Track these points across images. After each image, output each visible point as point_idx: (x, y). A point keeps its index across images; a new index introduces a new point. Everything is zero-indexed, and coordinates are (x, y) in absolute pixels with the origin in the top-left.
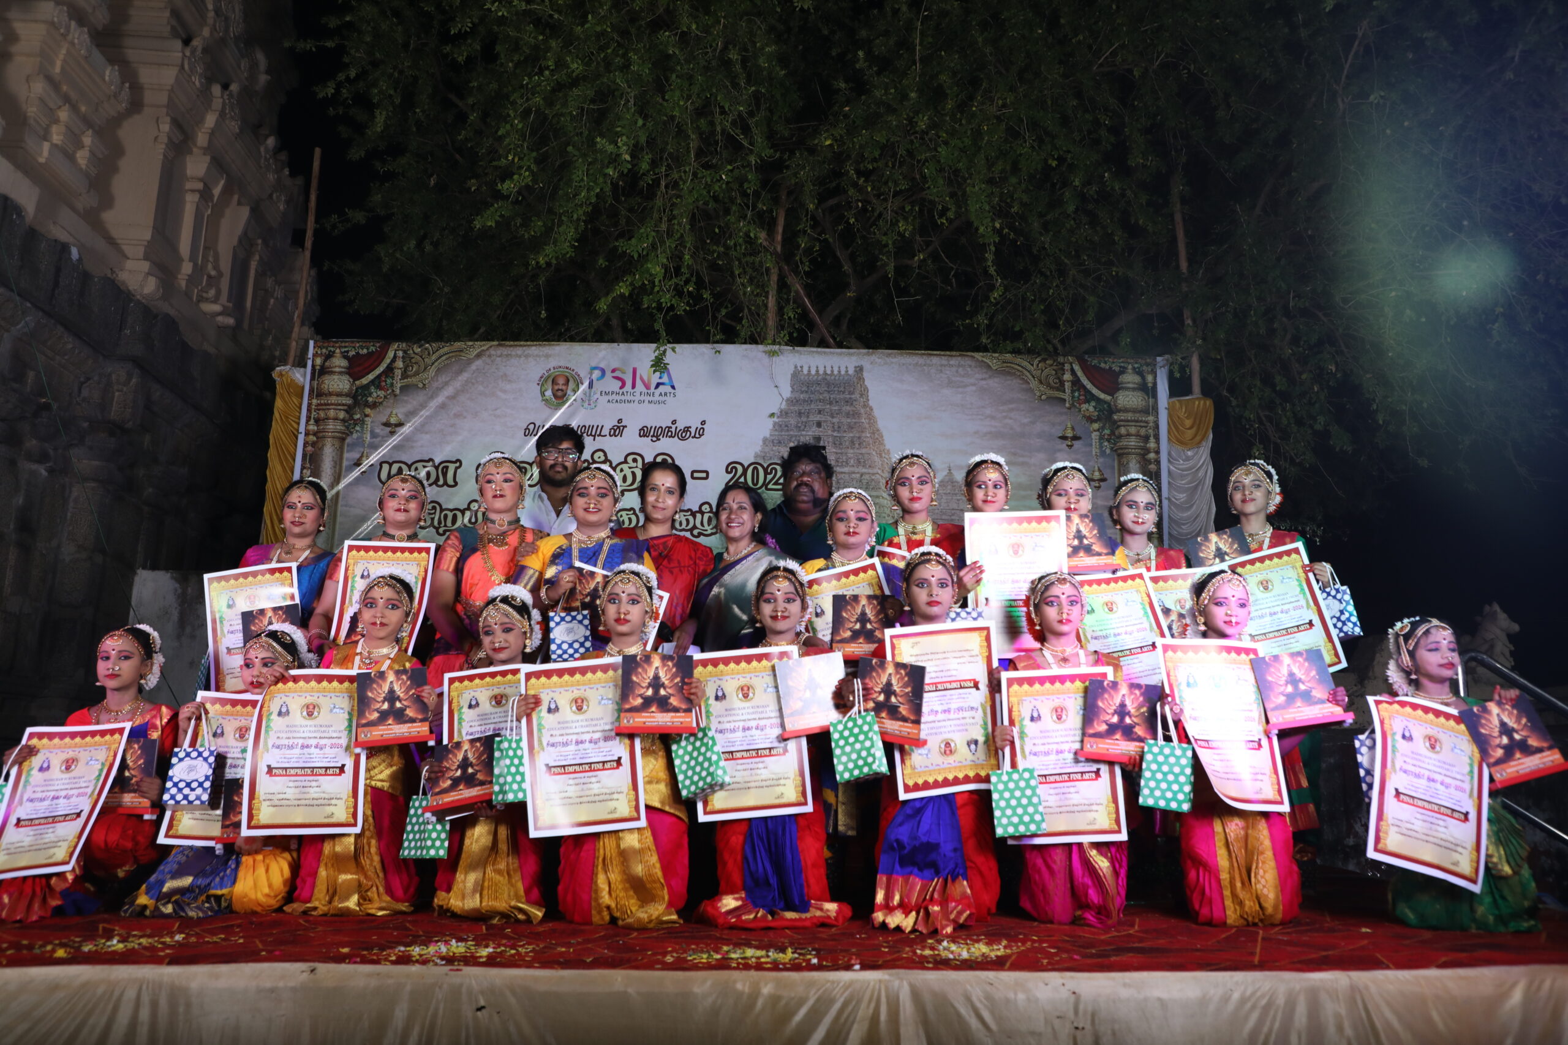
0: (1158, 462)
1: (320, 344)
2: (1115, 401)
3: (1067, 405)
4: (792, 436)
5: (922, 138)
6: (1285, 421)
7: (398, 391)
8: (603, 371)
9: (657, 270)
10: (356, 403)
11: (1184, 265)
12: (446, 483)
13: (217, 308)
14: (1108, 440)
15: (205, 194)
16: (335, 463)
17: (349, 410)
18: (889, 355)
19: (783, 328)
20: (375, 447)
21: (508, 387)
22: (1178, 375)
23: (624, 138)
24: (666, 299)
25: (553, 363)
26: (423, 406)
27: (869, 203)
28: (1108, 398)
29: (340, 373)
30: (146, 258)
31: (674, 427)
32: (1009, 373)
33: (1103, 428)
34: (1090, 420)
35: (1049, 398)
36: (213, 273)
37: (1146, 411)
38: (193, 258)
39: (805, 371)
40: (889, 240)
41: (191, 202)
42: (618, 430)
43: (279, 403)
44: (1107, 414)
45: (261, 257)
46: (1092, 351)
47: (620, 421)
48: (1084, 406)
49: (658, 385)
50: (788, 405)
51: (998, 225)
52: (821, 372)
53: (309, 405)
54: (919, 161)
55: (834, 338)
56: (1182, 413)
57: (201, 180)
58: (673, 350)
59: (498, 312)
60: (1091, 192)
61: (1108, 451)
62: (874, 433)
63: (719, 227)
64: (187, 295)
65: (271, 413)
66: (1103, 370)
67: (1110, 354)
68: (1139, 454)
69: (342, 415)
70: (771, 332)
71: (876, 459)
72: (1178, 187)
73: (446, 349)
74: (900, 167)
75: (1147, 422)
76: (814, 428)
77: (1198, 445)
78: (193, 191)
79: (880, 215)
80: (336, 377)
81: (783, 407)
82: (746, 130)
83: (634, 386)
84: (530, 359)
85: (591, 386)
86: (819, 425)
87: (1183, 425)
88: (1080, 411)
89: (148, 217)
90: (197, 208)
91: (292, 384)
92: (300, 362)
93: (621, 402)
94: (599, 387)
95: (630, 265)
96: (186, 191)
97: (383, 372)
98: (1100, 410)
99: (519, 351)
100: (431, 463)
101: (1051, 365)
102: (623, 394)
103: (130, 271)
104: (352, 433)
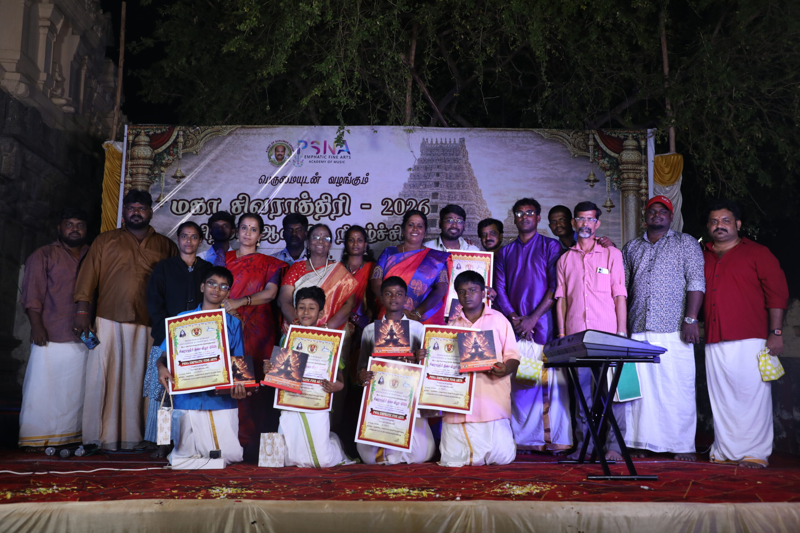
0: (647, 195)
1: (131, 127)
2: (621, 157)
3: (591, 160)
4: (421, 182)
6: (728, 168)
7: (181, 157)
8: (306, 143)
9: (338, 82)
10: (155, 164)
11: (666, 70)
13: (63, 101)
14: (616, 182)
15: (52, 29)
17: (151, 168)
18: (481, 131)
19: (415, 115)
20: (168, 191)
21: (248, 153)
22: (660, 142)
23: (316, 2)
24: (343, 101)
25: (275, 138)
26: (196, 165)
27: (469, 35)
28: (616, 155)
29: (145, 145)
30: (18, 71)
31: (350, 177)
32: (555, 141)
33: (613, 174)
34: (605, 169)
35: (580, 156)
36: (59, 79)
37: (640, 163)
38: (46, 70)
39: (429, 142)
40: (479, 61)
41: (43, 34)
42: (316, 179)
43: (107, 164)
44: (616, 166)
45: (88, 68)
46: (606, 125)
47: (317, 174)
48: (601, 161)
49: (340, 152)
50: (419, 162)
52: (439, 142)
53: (126, 165)
54: (499, 10)
55: (447, 121)
56: (663, 164)
57: (49, 19)
58: (348, 131)
59: (239, 104)
60: (608, 25)
61: (616, 189)
62: (471, 180)
63: (376, 54)
64: (44, 93)
65: (103, 170)
66: (614, 138)
67: (618, 127)
68: (636, 190)
69: (147, 171)
70: (408, 118)
71: (473, 195)
72: (664, 18)
73: (209, 130)
74: (487, 12)
75: (640, 170)
76: (435, 177)
77: (673, 184)
78: (44, 27)
79: (475, 43)
80: (142, 148)
81: (416, 164)
83: (325, 152)
84: (261, 136)
85: (299, 152)
86: (438, 175)
87: (663, 171)
88: (599, 164)
89: (17, 45)
90: (47, 37)
91: (115, 152)
92: (119, 138)
93: (317, 162)
94: (304, 153)
95: (321, 78)
96: (40, 27)
97: (171, 145)
98: (611, 163)
99: (254, 131)
100: (202, 201)
101: (581, 136)
102: (318, 157)
103: (8, 80)
104: (153, 182)
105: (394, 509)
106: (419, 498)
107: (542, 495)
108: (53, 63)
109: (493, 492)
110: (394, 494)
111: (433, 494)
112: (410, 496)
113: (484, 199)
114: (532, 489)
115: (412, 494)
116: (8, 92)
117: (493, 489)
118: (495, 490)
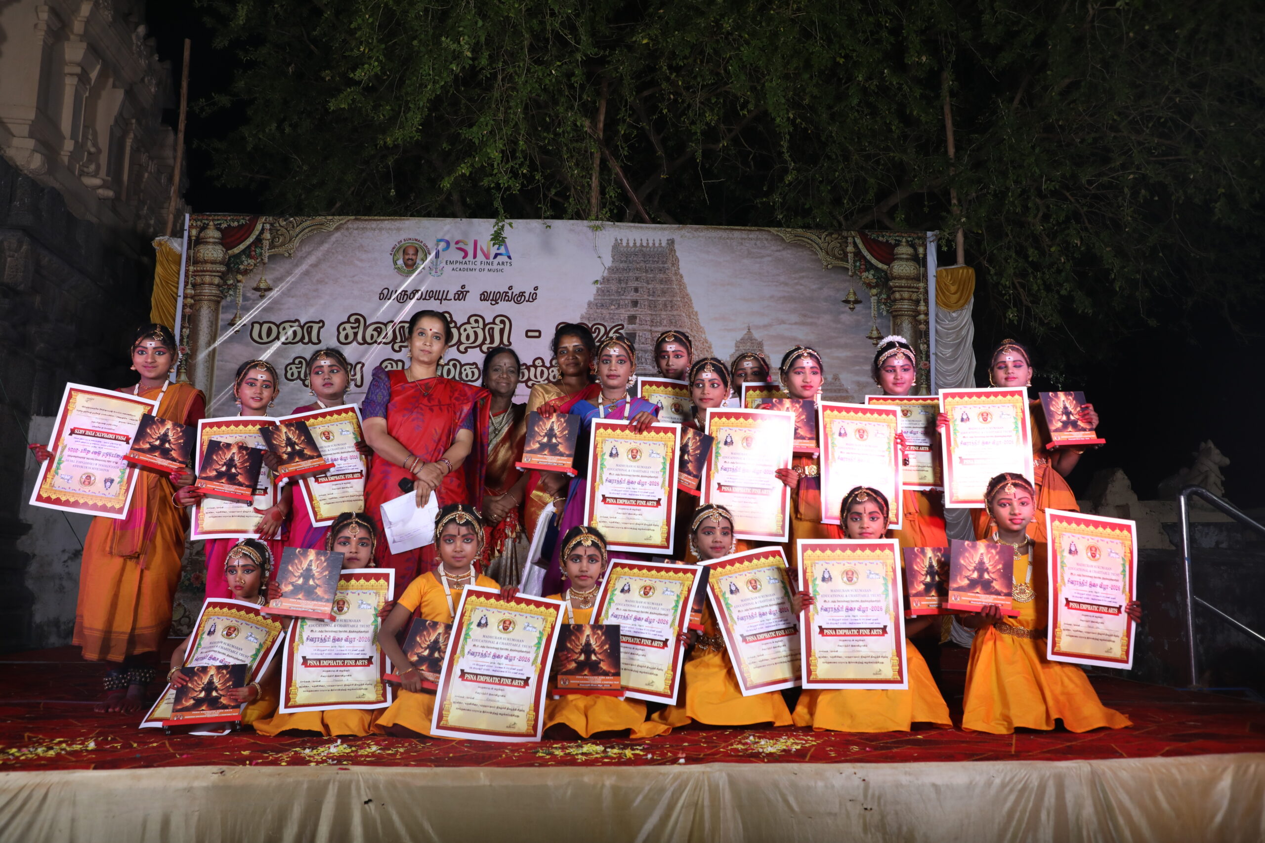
0: (927, 323)
1: (195, 217)
2: (891, 270)
3: (850, 273)
4: (613, 300)
5: (726, 38)
6: (1035, 287)
7: (266, 260)
8: (448, 243)
9: (496, 155)
10: (229, 270)
11: (951, 151)
12: (310, 341)
13: (97, 182)
14: (885, 304)
15: (83, 78)
16: (212, 323)
17: (223, 276)
18: (697, 230)
19: (604, 207)
20: (247, 309)
21: (364, 256)
22: (945, 249)
23: (466, 37)
24: (504, 180)
25: (403, 236)
26: (289, 273)
27: (681, 95)
28: (885, 267)
29: (214, 243)
30: (31, 135)
31: (510, 292)
32: (800, 246)
33: (880, 293)
34: (869, 286)
35: (835, 268)
36: (93, 150)
37: (917, 279)
38: (74, 136)
39: (624, 244)
40: (698, 128)
41: (70, 85)
42: (461, 295)
43: (159, 269)
44: (884, 281)
45: (135, 136)
46: (870, 226)
47: (463, 287)
48: (865, 275)
49: (496, 256)
50: (609, 272)
51: (791, 116)
52: (638, 244)
53: (187, 271)
54: (724, 59)
55: (649, 215)
56: (948, 280)
57: (79, 65)
58: (510, 225)
59: (352, 189)
60: (872, 88)
61: (885, 313)
62: (684, 298)
63: (550, 116)
64: (70, 169)
65: (152, 278)
66: (881, 242)
67: (887, 228)
68: (911, 316)
69: (217, 281)
70: (594, 210)
71: (686, 320)
72: (948, 81)
73: (308, 223)
74: (708, 62)
75: (918, 288)
76: (632, 293)
77: (962, 307)
78: (72, 75)
79: (689, 106)
80: (210, 247)
81: (605, 275)
82: (573, 29)
83: (475, 257)
84: (383, 232)
85: (437, 256)
86: (636, 290)
87: (949, 291)
88: (861, 278)
89: (31, 99)
90: (76, 90)
91: (171, 251)
92: (177, 233)
93: (464, 270)
94: (444, 256)
95: (470, 149)
96: (66, 75)
97: (253, 243)
98: (878, 278)
99: (374, 225)
100: (297, 324)
101: (837, 239)
102: (466, 263)
103: (17, 148)
104: (226, 297)
105: (586, 779)
106: (621, 762)
107: (807, 754)
108: (84, 126)
109: (732, 750)
110: (583, 754)
111: (642, 753)
112: (607, 757)
113: (702, 325)
114: (789, 743)
115: (610, 754)
116: (17, 166)
117: (732, 745)
118: (735, 746)
